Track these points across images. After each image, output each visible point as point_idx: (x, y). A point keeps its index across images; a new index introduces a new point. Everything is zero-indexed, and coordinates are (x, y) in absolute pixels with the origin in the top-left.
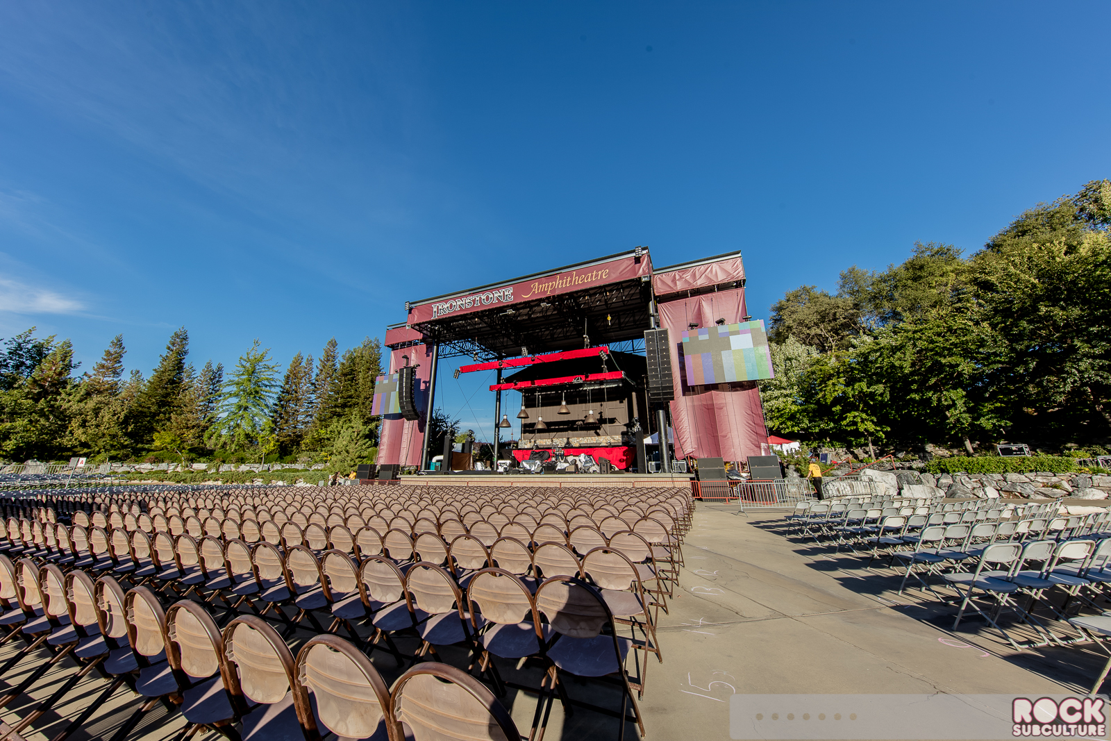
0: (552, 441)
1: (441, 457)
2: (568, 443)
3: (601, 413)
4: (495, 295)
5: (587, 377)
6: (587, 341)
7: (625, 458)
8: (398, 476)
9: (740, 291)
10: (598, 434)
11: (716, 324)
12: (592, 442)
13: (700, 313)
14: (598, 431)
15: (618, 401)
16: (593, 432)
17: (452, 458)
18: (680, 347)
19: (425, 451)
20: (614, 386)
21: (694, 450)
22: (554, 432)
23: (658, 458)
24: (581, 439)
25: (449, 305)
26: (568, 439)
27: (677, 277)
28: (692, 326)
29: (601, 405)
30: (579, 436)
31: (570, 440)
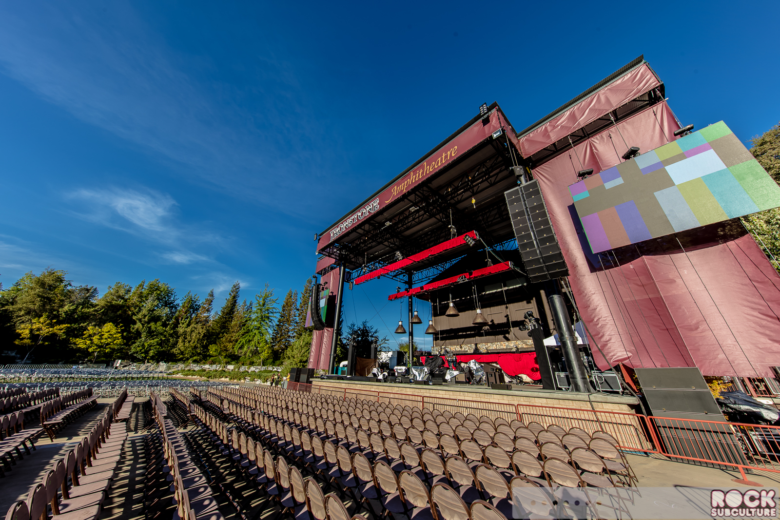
0: (461, 347)
1: (345, 363)
2: (476, 349)
3: (507, 316)
4: (367, 209)
5: (471, 274)
6: (453, 230)
7: (538, 366)
8: (311, 379)
9: (659, 107)
10: (508, 339)
11: (623, 160)
12: (502, 347)
13: (594, 158)
14: (507, 335)
15: (525, 302)
16: (501, 337)
17: (356, 363)
18: (572, 209)
19: (332, 356)
20: (517, 286)
21: (630, 354)
22: (462, 338)
23: (566, 367)
24: (489, 344)
25: (339, 229)
26: (476, 345)
27: (549, 129)
28: (582, 175)
29: (507, 308)
30: (487, 342)
31: (479, 346)
